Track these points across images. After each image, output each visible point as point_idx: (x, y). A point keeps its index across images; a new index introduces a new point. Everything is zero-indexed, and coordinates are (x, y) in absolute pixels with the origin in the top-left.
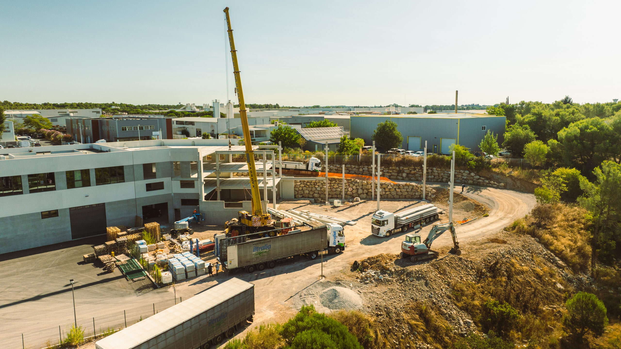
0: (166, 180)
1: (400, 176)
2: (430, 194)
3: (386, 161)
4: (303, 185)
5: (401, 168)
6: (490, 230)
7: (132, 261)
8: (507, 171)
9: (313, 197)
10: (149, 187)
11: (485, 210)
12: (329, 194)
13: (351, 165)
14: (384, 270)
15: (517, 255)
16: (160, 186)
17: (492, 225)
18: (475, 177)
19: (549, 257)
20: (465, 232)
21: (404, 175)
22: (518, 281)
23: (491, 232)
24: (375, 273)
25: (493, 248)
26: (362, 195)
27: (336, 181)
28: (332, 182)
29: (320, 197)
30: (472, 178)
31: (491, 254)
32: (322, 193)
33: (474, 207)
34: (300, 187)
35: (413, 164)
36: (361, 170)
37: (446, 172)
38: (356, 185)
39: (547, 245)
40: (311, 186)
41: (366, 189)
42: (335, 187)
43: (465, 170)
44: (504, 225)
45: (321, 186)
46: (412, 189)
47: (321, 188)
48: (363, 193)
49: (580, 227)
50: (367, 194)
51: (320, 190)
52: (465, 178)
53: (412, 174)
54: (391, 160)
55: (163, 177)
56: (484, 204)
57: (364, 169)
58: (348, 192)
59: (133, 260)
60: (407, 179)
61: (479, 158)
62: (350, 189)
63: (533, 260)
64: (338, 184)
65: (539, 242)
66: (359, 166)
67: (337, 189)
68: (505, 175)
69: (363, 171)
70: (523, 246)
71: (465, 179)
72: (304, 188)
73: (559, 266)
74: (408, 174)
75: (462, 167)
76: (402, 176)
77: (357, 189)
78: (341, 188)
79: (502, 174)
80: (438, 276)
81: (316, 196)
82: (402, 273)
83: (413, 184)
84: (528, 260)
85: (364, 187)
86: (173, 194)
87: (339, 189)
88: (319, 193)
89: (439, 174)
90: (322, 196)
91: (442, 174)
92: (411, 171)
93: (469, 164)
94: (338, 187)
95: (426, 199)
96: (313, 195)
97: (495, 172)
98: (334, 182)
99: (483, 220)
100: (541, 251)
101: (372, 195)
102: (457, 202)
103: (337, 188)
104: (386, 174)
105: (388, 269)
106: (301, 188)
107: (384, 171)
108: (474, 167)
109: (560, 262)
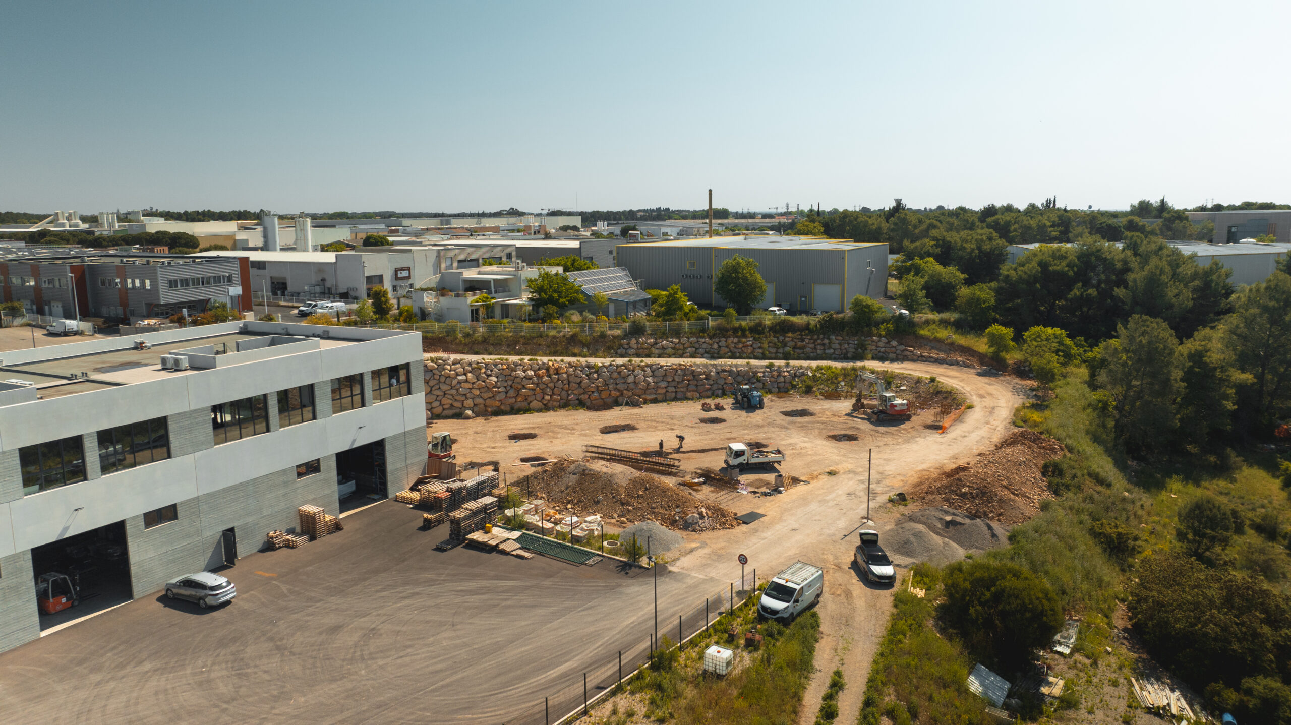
30: (894, 349)
37: (851, 342)
52: (883, 350)
57: (720, 344)
66: (711, 339)
69: (720, 347)
89: (840, 345)
91: (846, 346)
92: (796, 343)
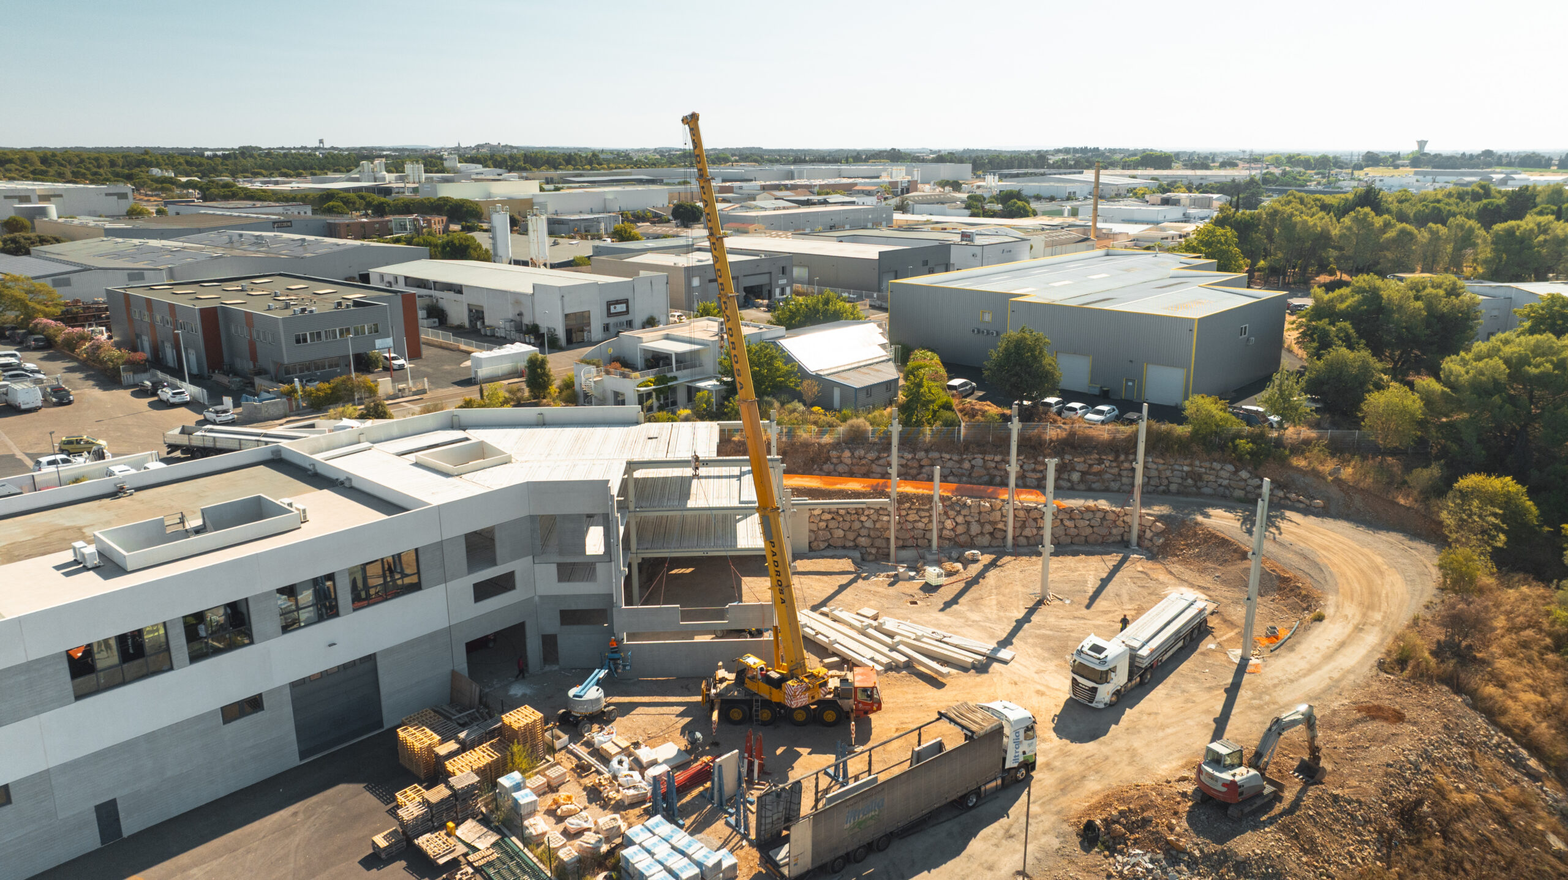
0: (518, 566)
1: (1063, 479)
2: (1148, 534)
3: (1030, 439)
4: (829, 516)
5: (1068, 457)
6: (1349, 672)
7: (505, 842)
8: (1328, 466)
9: (856, 547)
10: (482, 591)
11: (1306, 596)
12: (897, 538)
13: (940, 452)
14: (1174, 852)
15: (1441, 759)
16: (505, 583)
17: (1344, 651)
18: (1250, 482)
19: (1507, 752)
20: (1292, 681)
21: (1076, 476)
22: (1465, 839)
23: (1352, 677)
24: (1152, 861)
25: (1385, 742)
26: (979, 538)
27: (913, 503)
28: (903, 507)
29: (872, 545)
30: (1242, 484)
31: (1391, 766)
32: (878, 535)
33: (1277, 582)
34: (821, 520)
35: (1095, 447)
36: (967, 465)
37: (1177, 467)
38: (964, 512)
39: (1492, 713)
40: (848, 518)
41: (990, 523)
42: (911, 518)
43: (1224, 462)
44: (1373, 649)
45: (875, 517)
46: (1104, 518)
47: (875, 522)
48: (982, 533)
49: (1543, 643)
50: (991, 534)
51: (872, 526)
52: (1225, 482)
53: (1095, 474)
54: (1040, 437)
55: (513, 559)
56: (1299, 574)
57: (973, 462)
58: (945, 532)
59: (506, 839)
60: (1082, 487)
61: (1256, 430)
62: (949, 524)
63: (1476, 767)
64: (918, 510)
65: (1474, 707)
66: (961, 454)
67: (916, 525)
68: (1324, 478)
69: (973, 467)
70: (1446, 727)
71: (1226, 487)
72: (832, 524)
73: (1534, 777)
74: (1083, 473)
75: (1217, 455)
76: (1069, 480)
77: (968, 523)
78: (926, 520)
79: (1316, 474)
80: (1304, 859)
81: (864, 544)
82: (1221, 863)
83: (1103, 504)
84: (1466, 769)
85: (985, 518)
86: (537, 598)
87: (920, 525)
88: (869, 536)
89: (1159, 472)
90: (879, 543)
91: (1168, 473)
92: (1091, 466)
93: (1235, 447)
94: (917, 518)
95: (1138, 545)
96: (854, 540)
97: (1297, 469)
98: (907, 505)
99: (1316, 632)
100: (1486, 736)
101: (1005, 538)
102: (1226, 561)
103: (915, 521)
104: (1029, 474)
105: (1183, 851)
106: (823, 525)
107: (1025, 467)
108: (1248, 457)
109: (1533, 763)
